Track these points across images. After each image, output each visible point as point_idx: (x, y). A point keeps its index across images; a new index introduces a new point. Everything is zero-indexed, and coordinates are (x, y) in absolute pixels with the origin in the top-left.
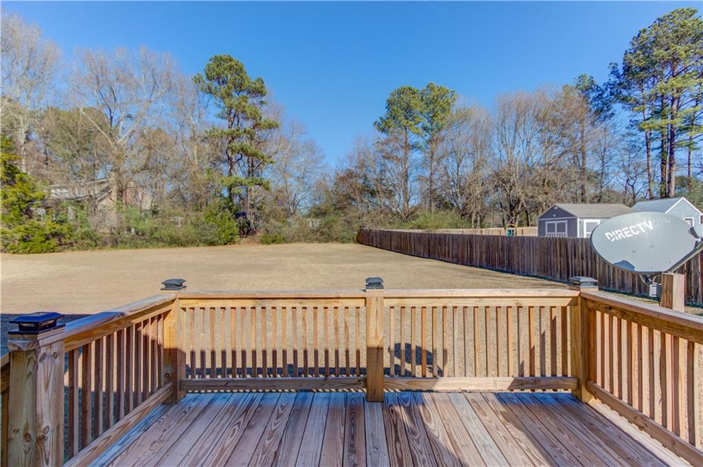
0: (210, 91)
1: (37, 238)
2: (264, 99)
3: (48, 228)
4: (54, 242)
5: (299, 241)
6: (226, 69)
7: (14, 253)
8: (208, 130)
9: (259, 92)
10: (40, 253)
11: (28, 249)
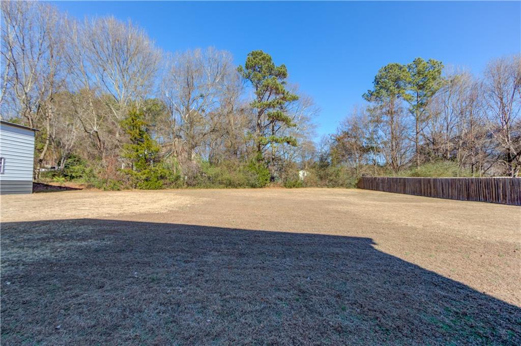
0: (248, 77)
1: (154, 179)
2: (285, 80)
3: (159, 172)
4: (162, 182)
5: (311, 186)
6: (260, 60)
7: (141, 189)
8: (251, 103)
9: (282, 75)
10: (154, 189)
11: (148, 187)
